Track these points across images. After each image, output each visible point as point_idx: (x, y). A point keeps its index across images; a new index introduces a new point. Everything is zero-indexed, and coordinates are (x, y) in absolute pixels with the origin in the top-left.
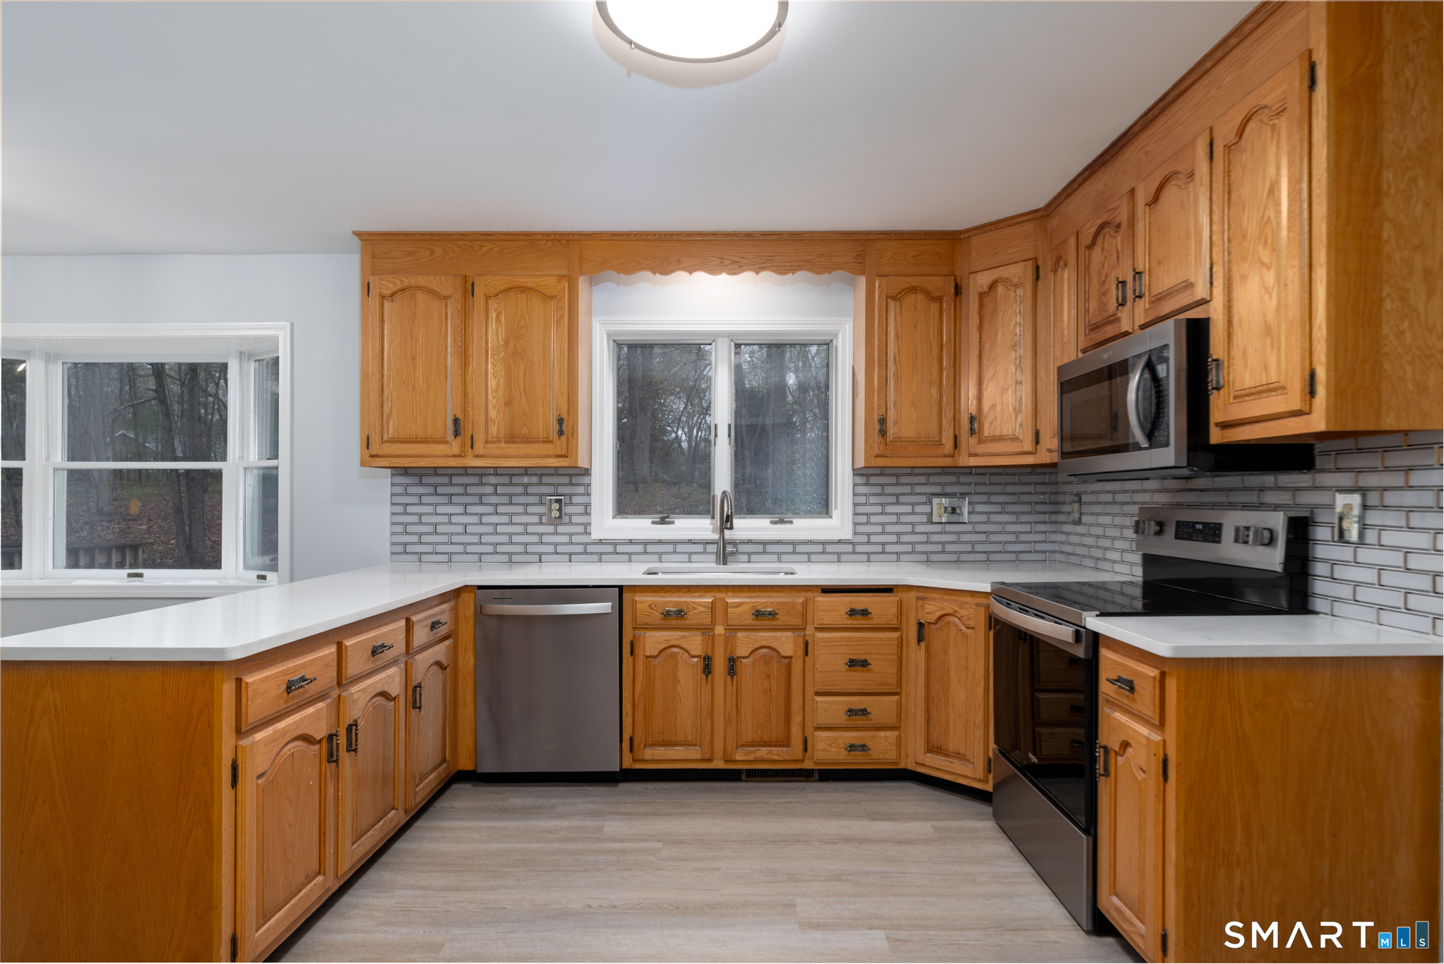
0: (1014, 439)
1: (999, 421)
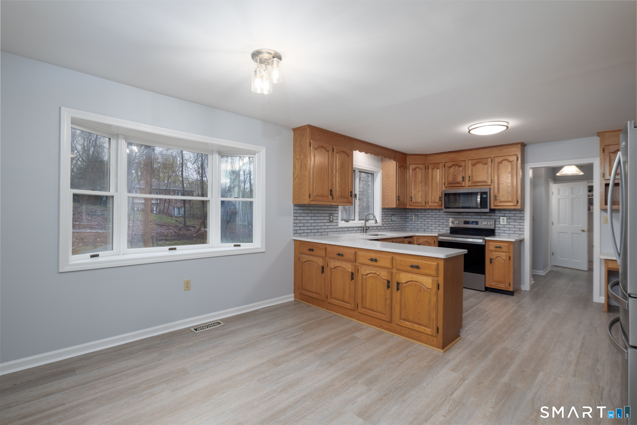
0: (420, 203)
1: (417, 199)
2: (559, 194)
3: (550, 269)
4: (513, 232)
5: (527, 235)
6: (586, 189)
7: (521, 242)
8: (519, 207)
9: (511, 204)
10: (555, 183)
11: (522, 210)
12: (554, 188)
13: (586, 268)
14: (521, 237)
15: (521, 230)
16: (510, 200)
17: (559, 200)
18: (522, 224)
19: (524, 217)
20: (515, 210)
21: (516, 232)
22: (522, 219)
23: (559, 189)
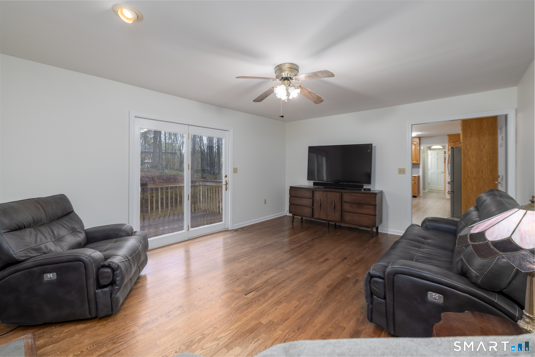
2: (432, 156)
3: (428, 190)
4: (415, 173)
5: (421, 174)
6: (444, 153)
7: (419, 177)
8: (418, 163)
9: (415, 161)
10: (430, 150)
11: (419, 164)
12: (430, 152)
13: (443, 189)
14: (418, 175)
15: (418, 172)
16: (414, 160)
17: (432, 158)
18: (419, 169)
19: (419, 166)
20: (416, 164)
21: (417, 173)
22: (419, 167)
23: (432, 153)
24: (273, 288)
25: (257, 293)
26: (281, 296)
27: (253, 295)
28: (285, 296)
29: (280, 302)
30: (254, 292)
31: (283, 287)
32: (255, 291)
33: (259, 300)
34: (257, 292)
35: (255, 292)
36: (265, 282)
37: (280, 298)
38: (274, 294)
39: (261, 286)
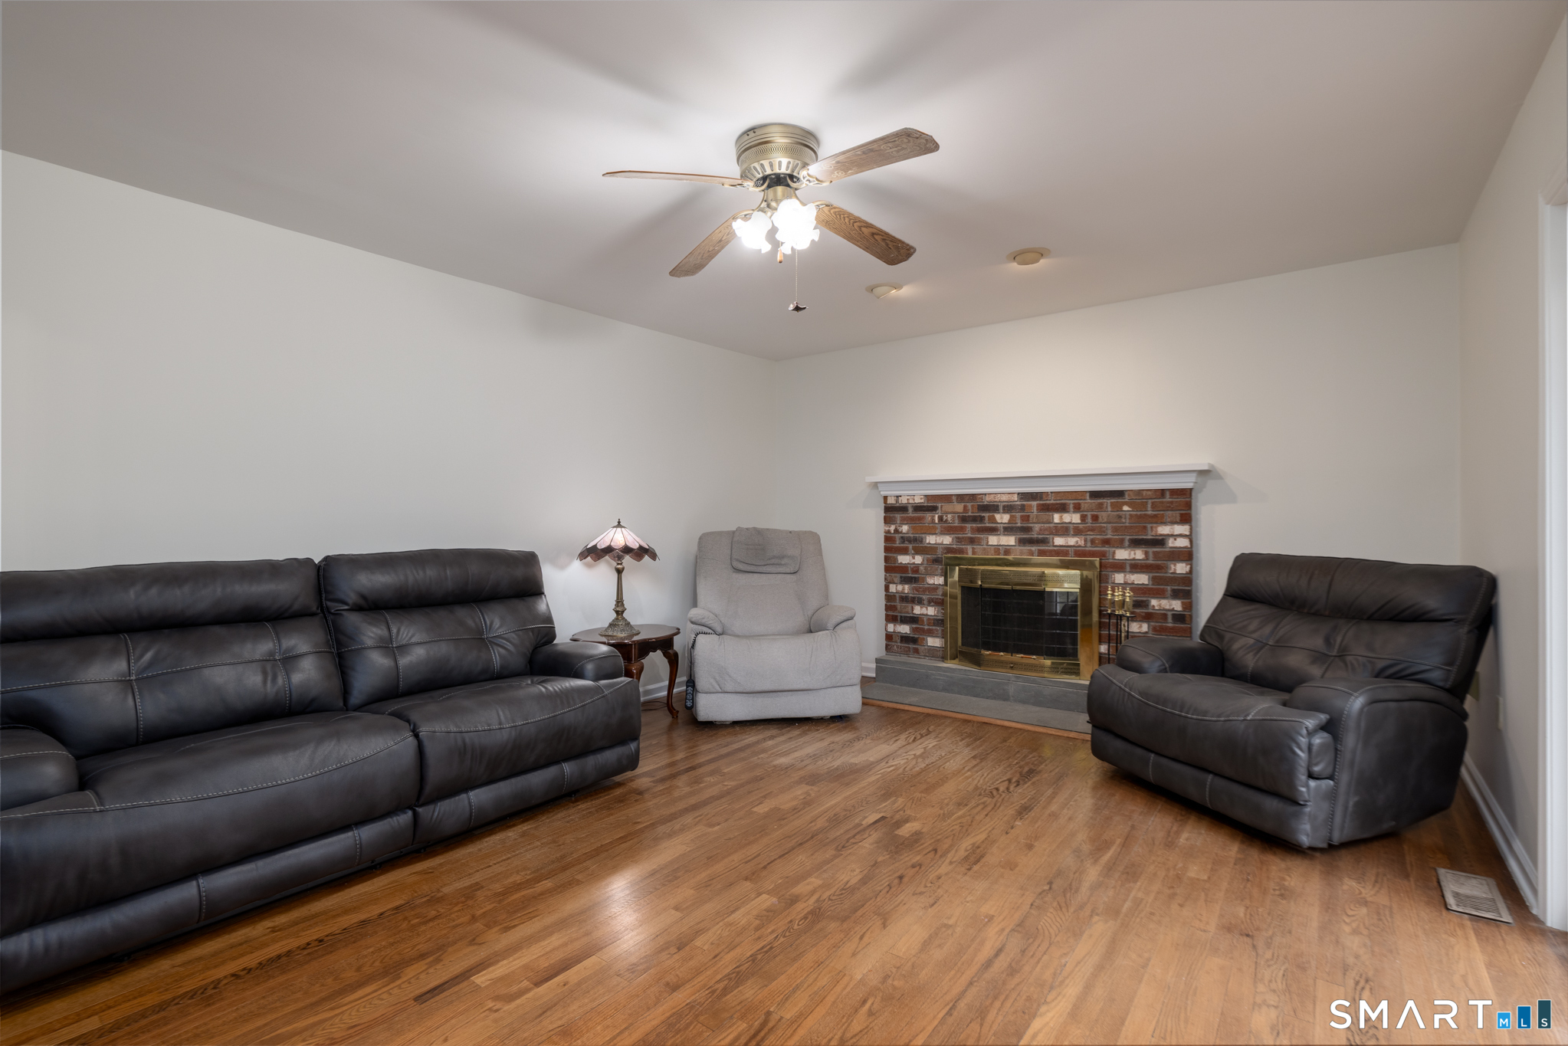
24: (817, 835)
25: (857, 821)
26: (794, 820)
27: (866, 817)
28: (784, 819)
29: (795, 809)
30: (865, 823)
31: (790, 837)
32: (862, 827)
33: (846, 810)
34: (858, 824)
35: (863, 823)
36: (843, 847)
37: (796, 815)
38: (811, 822)
39: (854, 836)
